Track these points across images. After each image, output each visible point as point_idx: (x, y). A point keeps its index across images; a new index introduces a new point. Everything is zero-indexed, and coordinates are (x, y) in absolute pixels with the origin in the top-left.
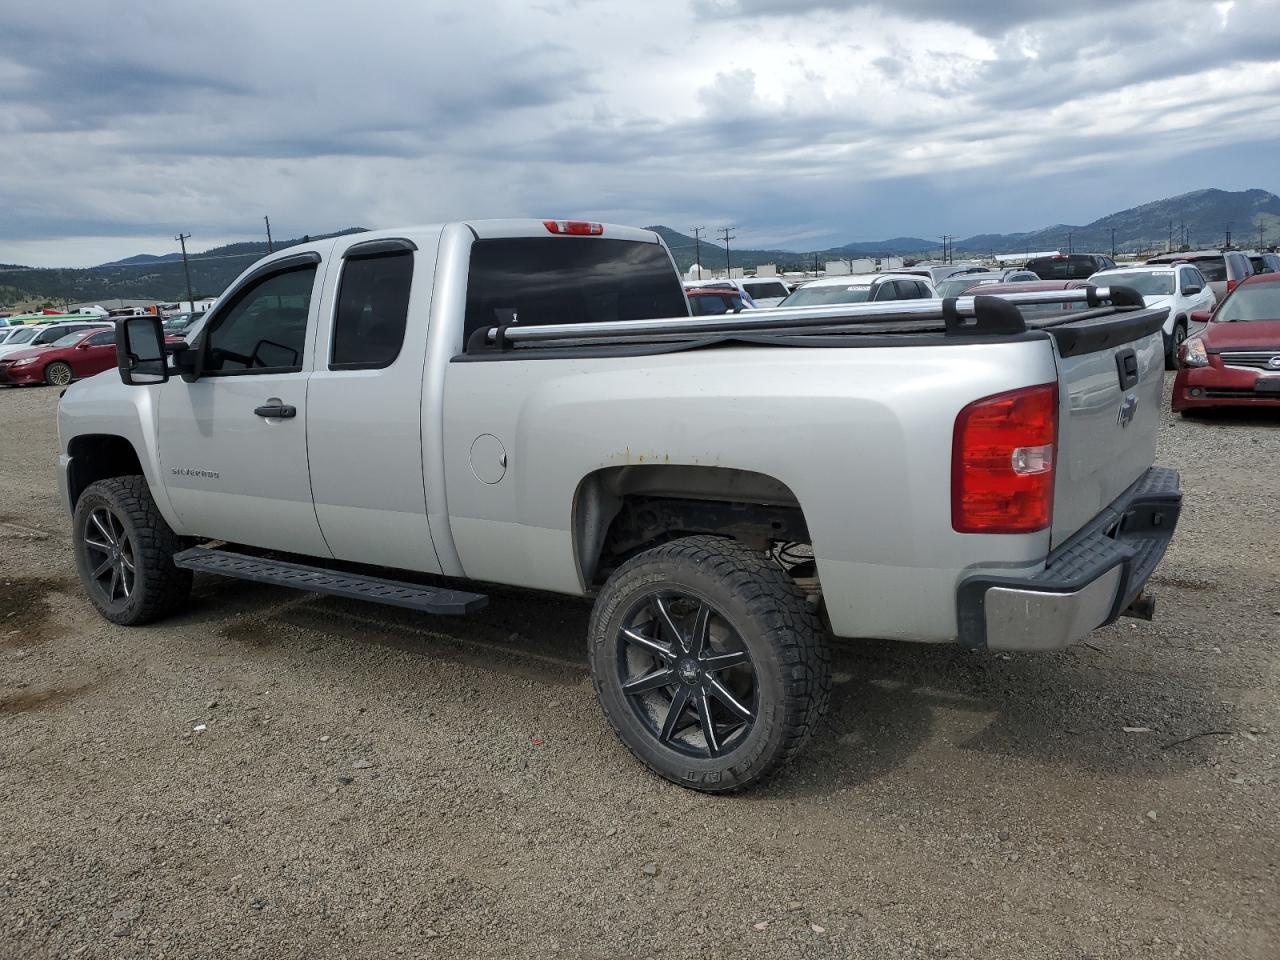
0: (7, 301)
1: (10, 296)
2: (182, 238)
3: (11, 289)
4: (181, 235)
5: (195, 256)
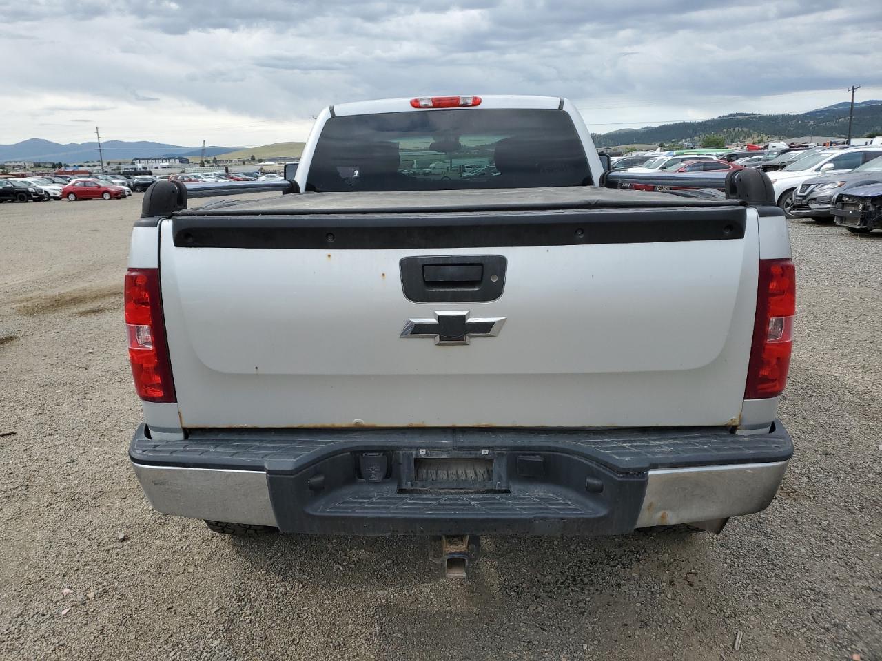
0: (741, 138)
1: (744, 134)
2: (853, 89)
3: (746, 130)
4: (853, 87)
5: (860, 104)
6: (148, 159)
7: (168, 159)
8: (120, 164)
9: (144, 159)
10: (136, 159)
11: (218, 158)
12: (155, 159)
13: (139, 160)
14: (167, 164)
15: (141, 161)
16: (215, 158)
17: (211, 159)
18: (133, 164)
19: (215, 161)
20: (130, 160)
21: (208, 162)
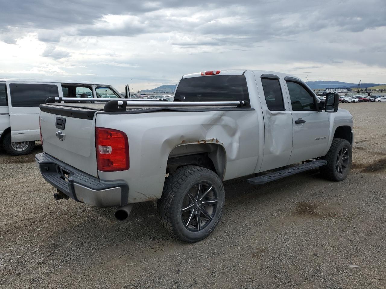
6: (332, 89)
7: (342, 89)
8: (319, 90)
9: (330, 89)
10: (326, 89)
11: (368, 88)
12: (336, 89)
13: (328, 89)
14: (341, 91)
15: (329, 90)
16: (366, 89)
17: (364, 89)
18: (325, 91)
19: (366, 90)
20: (324, 89)
21: (362, 90)
